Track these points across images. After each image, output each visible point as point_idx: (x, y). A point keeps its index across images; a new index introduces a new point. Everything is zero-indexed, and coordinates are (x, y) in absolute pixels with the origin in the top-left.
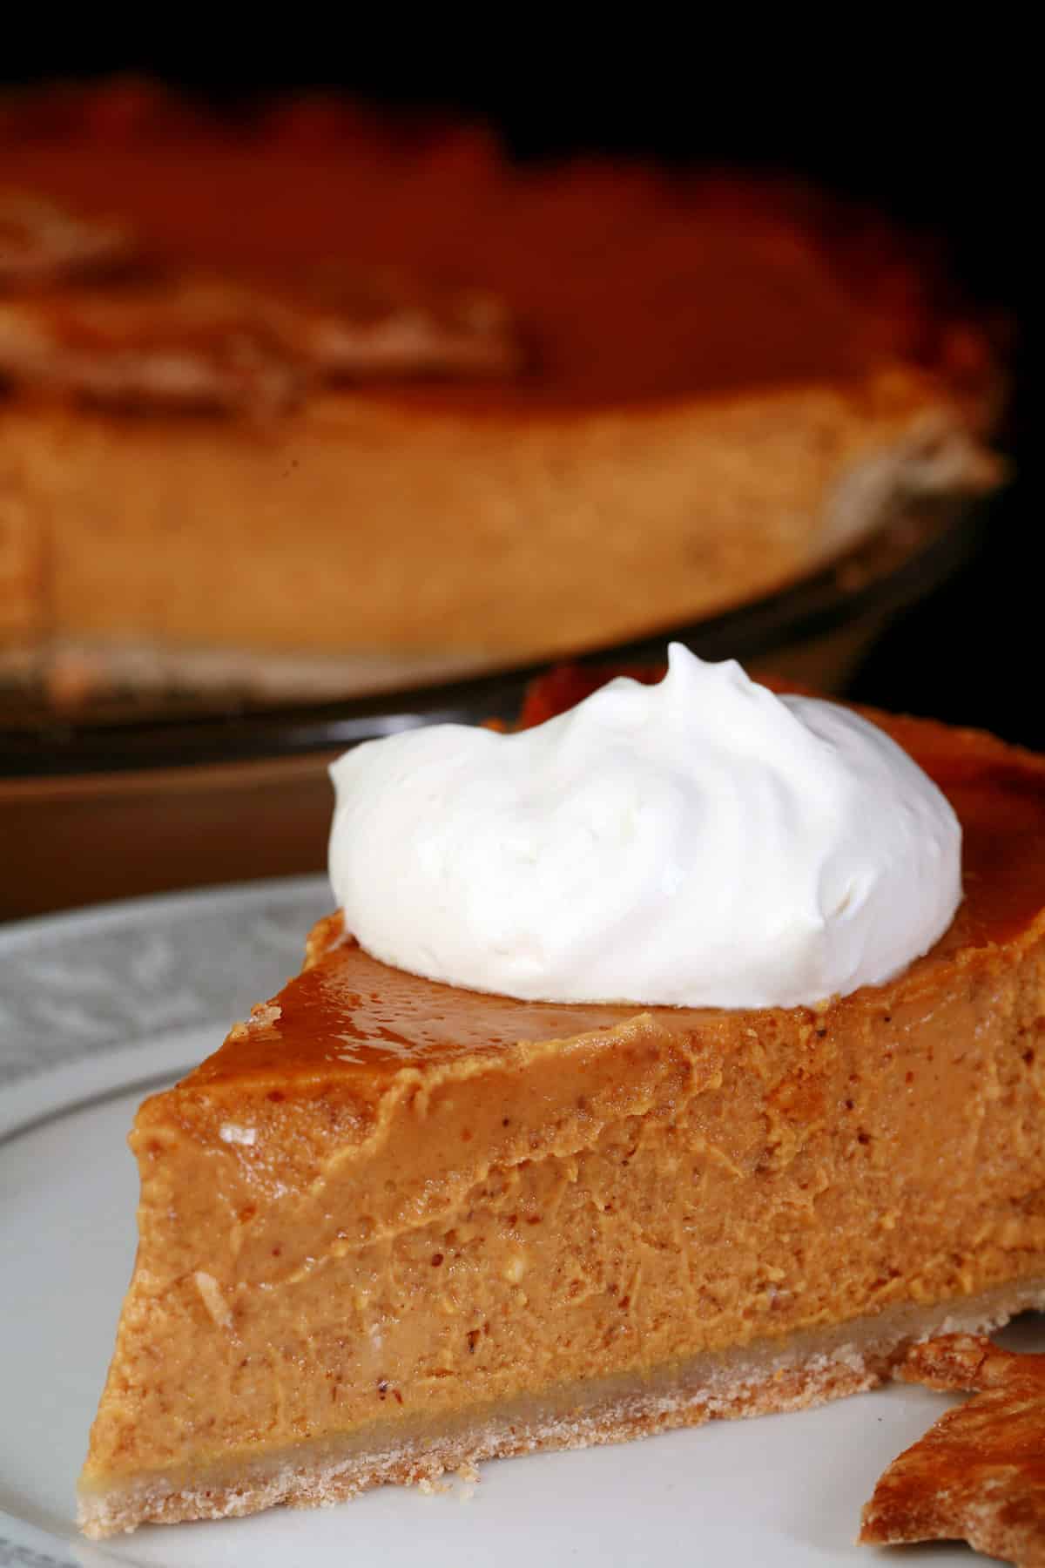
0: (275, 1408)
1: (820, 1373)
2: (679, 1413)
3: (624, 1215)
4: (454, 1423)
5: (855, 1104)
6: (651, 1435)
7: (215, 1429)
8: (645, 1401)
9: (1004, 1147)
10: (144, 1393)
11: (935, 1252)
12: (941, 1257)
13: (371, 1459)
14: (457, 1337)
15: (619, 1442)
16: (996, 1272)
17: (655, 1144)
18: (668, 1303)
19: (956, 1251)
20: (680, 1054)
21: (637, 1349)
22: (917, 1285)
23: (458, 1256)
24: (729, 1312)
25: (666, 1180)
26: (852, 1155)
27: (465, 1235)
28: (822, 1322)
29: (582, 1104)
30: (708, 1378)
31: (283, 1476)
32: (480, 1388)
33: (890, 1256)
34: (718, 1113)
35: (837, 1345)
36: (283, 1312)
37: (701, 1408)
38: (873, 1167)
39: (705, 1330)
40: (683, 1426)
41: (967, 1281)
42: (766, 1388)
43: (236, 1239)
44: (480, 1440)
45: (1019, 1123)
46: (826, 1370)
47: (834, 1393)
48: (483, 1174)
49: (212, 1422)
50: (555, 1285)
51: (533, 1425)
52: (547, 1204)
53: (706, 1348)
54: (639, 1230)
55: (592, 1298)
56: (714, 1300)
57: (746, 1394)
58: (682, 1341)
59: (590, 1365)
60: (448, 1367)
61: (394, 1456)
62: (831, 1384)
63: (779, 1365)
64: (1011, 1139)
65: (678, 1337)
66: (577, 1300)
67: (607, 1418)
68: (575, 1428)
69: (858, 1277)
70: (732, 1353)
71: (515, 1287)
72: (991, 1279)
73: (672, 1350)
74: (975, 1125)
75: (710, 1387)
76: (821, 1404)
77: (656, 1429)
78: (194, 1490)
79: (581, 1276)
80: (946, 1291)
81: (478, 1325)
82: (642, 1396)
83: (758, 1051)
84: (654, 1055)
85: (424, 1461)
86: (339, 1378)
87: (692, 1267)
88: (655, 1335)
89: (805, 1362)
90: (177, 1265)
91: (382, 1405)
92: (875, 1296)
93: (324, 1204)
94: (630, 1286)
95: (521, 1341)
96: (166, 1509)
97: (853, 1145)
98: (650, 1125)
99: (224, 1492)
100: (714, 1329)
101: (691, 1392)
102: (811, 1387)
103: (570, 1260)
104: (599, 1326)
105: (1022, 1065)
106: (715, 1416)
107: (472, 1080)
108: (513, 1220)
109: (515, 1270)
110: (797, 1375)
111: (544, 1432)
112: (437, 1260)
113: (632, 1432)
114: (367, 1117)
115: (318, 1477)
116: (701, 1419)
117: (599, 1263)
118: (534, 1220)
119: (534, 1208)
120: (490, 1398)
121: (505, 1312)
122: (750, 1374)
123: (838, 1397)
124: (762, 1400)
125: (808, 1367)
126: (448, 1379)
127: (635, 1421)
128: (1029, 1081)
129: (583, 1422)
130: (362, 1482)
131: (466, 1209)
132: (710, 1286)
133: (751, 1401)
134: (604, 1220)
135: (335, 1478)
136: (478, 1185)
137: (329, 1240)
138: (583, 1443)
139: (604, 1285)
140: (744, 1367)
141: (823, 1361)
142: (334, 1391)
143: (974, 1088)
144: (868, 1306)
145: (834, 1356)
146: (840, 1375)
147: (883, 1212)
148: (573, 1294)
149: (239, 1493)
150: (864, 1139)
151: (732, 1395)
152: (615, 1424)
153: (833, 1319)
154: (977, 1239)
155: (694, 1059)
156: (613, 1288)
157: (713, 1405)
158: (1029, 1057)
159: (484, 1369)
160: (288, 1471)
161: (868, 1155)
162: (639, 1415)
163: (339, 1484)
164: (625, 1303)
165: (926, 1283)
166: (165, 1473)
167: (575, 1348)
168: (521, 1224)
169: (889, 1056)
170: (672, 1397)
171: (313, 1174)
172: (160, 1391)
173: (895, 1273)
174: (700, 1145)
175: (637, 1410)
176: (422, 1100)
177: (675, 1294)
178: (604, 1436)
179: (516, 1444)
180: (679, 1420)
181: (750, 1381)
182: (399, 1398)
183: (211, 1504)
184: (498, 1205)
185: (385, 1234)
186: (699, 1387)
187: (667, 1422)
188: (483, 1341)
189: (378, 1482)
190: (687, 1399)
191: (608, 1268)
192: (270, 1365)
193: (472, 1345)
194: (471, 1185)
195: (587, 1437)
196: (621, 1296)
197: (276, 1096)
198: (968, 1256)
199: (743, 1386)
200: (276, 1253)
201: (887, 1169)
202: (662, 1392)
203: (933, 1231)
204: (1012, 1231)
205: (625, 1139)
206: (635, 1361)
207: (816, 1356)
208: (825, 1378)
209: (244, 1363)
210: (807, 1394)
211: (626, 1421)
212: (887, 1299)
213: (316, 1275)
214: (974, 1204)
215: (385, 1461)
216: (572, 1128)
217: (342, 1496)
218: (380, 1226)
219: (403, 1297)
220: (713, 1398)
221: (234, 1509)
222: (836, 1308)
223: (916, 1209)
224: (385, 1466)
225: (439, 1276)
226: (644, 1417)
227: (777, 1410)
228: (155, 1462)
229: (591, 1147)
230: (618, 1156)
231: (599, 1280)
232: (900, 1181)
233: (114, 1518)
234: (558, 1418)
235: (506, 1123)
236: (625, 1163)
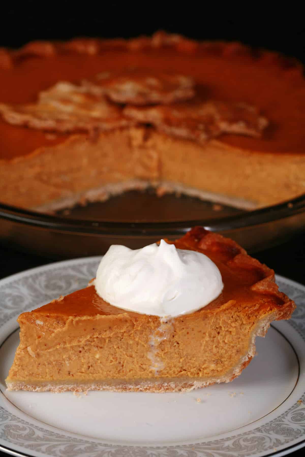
0: (46, 373)
1: (165, 387)
2: (133, 389)
3: (121, 350)
4: (86, 382)
5: (175, 337)
6: (126, 392)
7: (34, 375)
8: (127, 385)
9: (210, 350)
10: (19, 366)
11: (194, 367)
12: (195, 369)
13: (67, 386)
14: (85, 366)
15: (119, 392)
16: (208, 374)
17: (126, 338)
18: (133, 367)
19: (199, 368)
20: (133, 322)
21: (125, 375)
22: (189, 373)
23: (85, 351)
24: (146, 371)
25: (131, 345)
26: (175, 346)
27: (86, 348)
28: (167, 377)
29: (110, 328)
30: (141, 383)
31: (48, 386)
32: (91, 377)
33: (183, 367)
34: (142, 334)
35: (170, 382)
36: (48, 356)
37: (138, 389)
38: (180, 349)
39: (140, 374)
40: (134, 391)
41: (201, 375)
42: (153, 387)
43: (37, 342)
44: (91, 386)
45: (214, 346)
46: (167, 386)
47: (167, 391)
48: (88, 337)
49: (33, 373)
50: (107, 360)
51: (102, 386)
52: (104, 345)
53: (140, 378)
54: (125, 353)
55: (114, 364)
56: (143, 369)
57: (148, 388)
58: (135, 375)
59: (115, 376)
60: (83, 372)
61: (72, 386)
62: (167, 389)
63: (157, 384)
64: (212, 349)
65: (135, 374)
66: (111, 364)
67: (118, 387)
68: (111, 388)
69: (176, 370)
70: (147, 380)
71: (98, 359)
72: (206, 375)
73: (133, 376)
74: (203, 345)
75: (141, 385)
76: (163, 393)
77: (127, 391)
78: (29, 385)
79: (112, 359)
80: (196, 376)
81: (90, 365)
82: (126, 384)
83: (152, 323)
84: (126, 321)
85: (78, 388)
86: (60, 370)
87: (138, 362)
88: (129, 373)
89: (163, 384)
90: (26, 344)
91: (69, 377)
92: (179, 374)
93: (55, 338)
94: (124, 363)
95: (100, 369)
96: (24, 388)
97: (175, 344)
98: (125, 334)
99: (36, 387)
100: (143, 374)
101: (137, 385)
102: (162, 389)
103: (110, 356)
104: (117, 369)
105: (217, 334)
106: (141, 391)
107: (85, 321)
108: (97, 347)
109: (97, 356)
110: (160, 386)
111: (104, 387)
112: (80, 352)
113: (123, 391)
114: (65, 323)
115: (56, 387)
116: (138, 391)
117: (117, 358)
118: (101, 348)
119: (102, 346)
120: (93, 379)
121: (96, 363)
122: (150, 384)
123: (168, 392)
124: (151, 390)
125: (163, 385)
126: (83, 374)
127: (124, 389)
128: (217, 338)
129: (113, 387)
130: (65, 390)
131: (85, 344)
132: (142, 366)
133: (149, 389)
134: (117, 350)
135: (59, 388)
136: (87, 340)
137: (56, 345)
138: (112, 391)
139: (117, 362)
140: (149, 383)
141: (166, 384)
142: (59, 372)
143: (203, 338)
144: (178, 375)
145: (169, 384)
146: (170, 388)
147: (181, 358)
148: (111, 362)
149: (39, 387)
150: (178, 343)
151: (145, 387)
152: (119, 388)
153: (169, 376)
154: (203, 367)
155: (135, 323)
156: (120, 363)
157: (141, 389)
158: (219, 333)
159: (92, 373)
160: (49, 385)
161: (179, 347)
162: (125, 388)
163: (60, 389)
164: (123, 366)
165: (192, 374)
166: (24, 381)
167: (111, 373)
168: (99, 348)
169: (183, 328)
170: (133, 385)
171: (53, 332)
172: (22, 366)
173: (185, 370)
174: (137, 339)
175: (124, 387)
176: (74, 322)
177: (134, 366)
178: (116, 390)
179: (99, 388)
180: (133, 390)
181: (149, 385)
182: (73, 375)
183: (33, 388)
184: (92, 344)
185: (68, 345)
186: (139, 384)
187: (130, 390)
188: (91, 368)
189: (68, 390)
190: (136, 386)
191: (118, 359)
192: (45, 365)
193: (89, 368)
194: (86, 339)
195: (113, 390)
196: (121, 364)
197: (48, 316)
198: (202, 370)
199: (148, 386)
200: (45, 345)
201: (182, 350)
202: (131, 384)
203: (193, 364)
204: (213, 366)
205: (120, 336)
206: (125, 377)
207: (165, 383)
208: (166, 387)
209: (39, 364)
210: (161, 390)
211: (122, 388)
212: (182, 375)
213: (54, 351)
214: (203, 360)
215: (70, 387)
216: (108, 332)
217: (60, 392)
218: (67, 343)
219: (74, 358)
220: (141, 387)
221: (37, 390)
222: (171, 375)
223: (189, 359)
224: (70, 388)
225: (81, 355)
226: (126, 388)
227: (154, 392)
228: (21, 379)
229: (111, 337)
230: (119, 339)
231: (116, 361)
232: (185, 353)
233: (14, 387)
234: (108, 385)
235: (94, 329)
236: (121, 340)
